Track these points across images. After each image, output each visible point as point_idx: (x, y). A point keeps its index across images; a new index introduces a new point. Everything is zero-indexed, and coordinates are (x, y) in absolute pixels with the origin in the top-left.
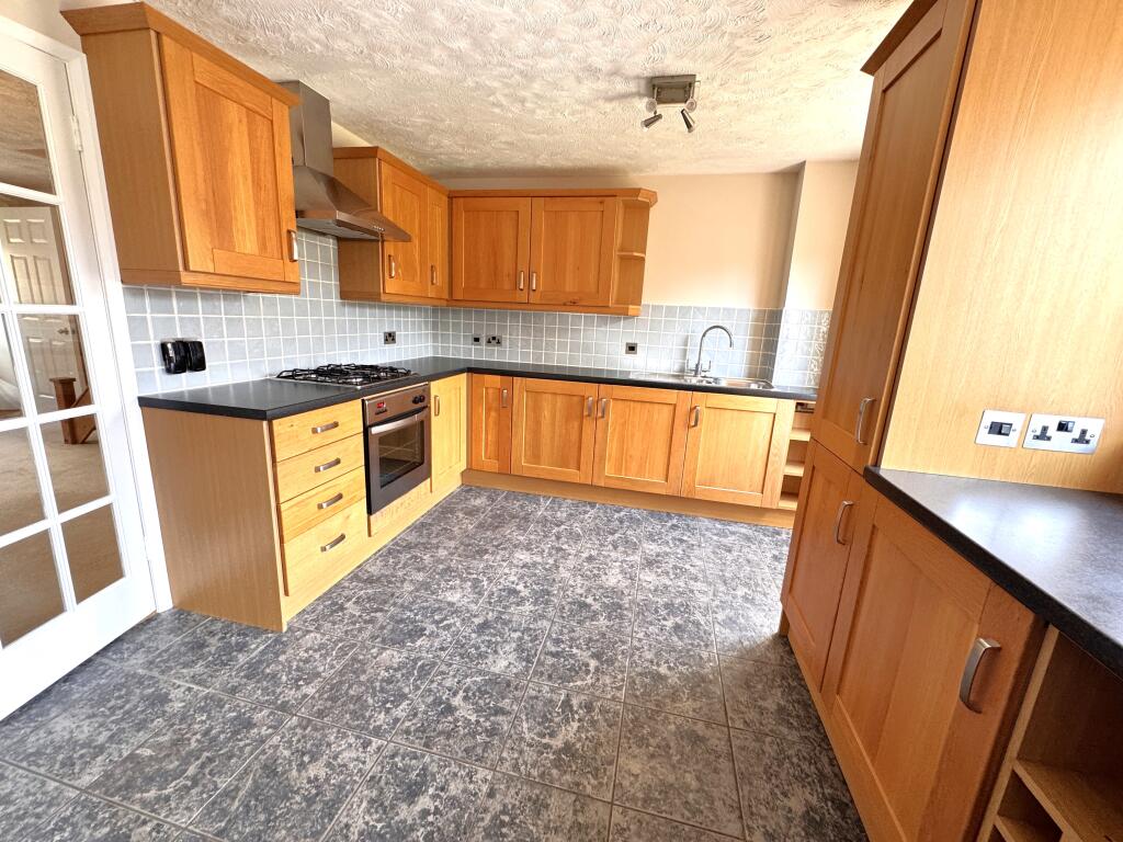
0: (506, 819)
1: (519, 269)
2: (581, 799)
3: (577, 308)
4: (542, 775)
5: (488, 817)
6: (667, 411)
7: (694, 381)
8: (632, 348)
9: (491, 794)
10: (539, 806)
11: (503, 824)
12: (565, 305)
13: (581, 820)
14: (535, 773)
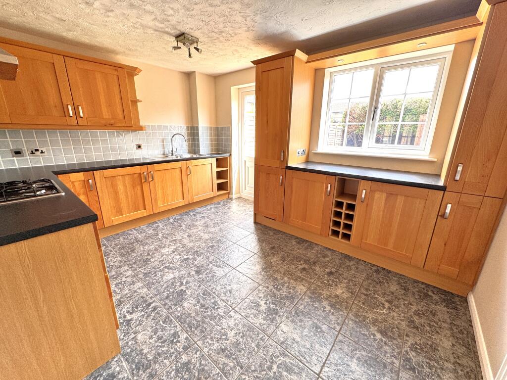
0: (276, 286)
1: (65, 102)
2: (278, 271)
3: (112, 128)
4: (267, 276)
5: (274, 290)
6: (178, 171)
7: (174, 158)
8: (139, 147)
9: (268, 287)
10: (276, 279)
11: (277, 287)
12: (105, 126)
13: (283, 273)
14: (266, 277)
